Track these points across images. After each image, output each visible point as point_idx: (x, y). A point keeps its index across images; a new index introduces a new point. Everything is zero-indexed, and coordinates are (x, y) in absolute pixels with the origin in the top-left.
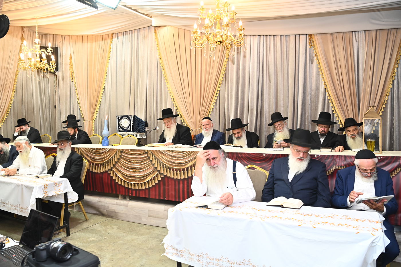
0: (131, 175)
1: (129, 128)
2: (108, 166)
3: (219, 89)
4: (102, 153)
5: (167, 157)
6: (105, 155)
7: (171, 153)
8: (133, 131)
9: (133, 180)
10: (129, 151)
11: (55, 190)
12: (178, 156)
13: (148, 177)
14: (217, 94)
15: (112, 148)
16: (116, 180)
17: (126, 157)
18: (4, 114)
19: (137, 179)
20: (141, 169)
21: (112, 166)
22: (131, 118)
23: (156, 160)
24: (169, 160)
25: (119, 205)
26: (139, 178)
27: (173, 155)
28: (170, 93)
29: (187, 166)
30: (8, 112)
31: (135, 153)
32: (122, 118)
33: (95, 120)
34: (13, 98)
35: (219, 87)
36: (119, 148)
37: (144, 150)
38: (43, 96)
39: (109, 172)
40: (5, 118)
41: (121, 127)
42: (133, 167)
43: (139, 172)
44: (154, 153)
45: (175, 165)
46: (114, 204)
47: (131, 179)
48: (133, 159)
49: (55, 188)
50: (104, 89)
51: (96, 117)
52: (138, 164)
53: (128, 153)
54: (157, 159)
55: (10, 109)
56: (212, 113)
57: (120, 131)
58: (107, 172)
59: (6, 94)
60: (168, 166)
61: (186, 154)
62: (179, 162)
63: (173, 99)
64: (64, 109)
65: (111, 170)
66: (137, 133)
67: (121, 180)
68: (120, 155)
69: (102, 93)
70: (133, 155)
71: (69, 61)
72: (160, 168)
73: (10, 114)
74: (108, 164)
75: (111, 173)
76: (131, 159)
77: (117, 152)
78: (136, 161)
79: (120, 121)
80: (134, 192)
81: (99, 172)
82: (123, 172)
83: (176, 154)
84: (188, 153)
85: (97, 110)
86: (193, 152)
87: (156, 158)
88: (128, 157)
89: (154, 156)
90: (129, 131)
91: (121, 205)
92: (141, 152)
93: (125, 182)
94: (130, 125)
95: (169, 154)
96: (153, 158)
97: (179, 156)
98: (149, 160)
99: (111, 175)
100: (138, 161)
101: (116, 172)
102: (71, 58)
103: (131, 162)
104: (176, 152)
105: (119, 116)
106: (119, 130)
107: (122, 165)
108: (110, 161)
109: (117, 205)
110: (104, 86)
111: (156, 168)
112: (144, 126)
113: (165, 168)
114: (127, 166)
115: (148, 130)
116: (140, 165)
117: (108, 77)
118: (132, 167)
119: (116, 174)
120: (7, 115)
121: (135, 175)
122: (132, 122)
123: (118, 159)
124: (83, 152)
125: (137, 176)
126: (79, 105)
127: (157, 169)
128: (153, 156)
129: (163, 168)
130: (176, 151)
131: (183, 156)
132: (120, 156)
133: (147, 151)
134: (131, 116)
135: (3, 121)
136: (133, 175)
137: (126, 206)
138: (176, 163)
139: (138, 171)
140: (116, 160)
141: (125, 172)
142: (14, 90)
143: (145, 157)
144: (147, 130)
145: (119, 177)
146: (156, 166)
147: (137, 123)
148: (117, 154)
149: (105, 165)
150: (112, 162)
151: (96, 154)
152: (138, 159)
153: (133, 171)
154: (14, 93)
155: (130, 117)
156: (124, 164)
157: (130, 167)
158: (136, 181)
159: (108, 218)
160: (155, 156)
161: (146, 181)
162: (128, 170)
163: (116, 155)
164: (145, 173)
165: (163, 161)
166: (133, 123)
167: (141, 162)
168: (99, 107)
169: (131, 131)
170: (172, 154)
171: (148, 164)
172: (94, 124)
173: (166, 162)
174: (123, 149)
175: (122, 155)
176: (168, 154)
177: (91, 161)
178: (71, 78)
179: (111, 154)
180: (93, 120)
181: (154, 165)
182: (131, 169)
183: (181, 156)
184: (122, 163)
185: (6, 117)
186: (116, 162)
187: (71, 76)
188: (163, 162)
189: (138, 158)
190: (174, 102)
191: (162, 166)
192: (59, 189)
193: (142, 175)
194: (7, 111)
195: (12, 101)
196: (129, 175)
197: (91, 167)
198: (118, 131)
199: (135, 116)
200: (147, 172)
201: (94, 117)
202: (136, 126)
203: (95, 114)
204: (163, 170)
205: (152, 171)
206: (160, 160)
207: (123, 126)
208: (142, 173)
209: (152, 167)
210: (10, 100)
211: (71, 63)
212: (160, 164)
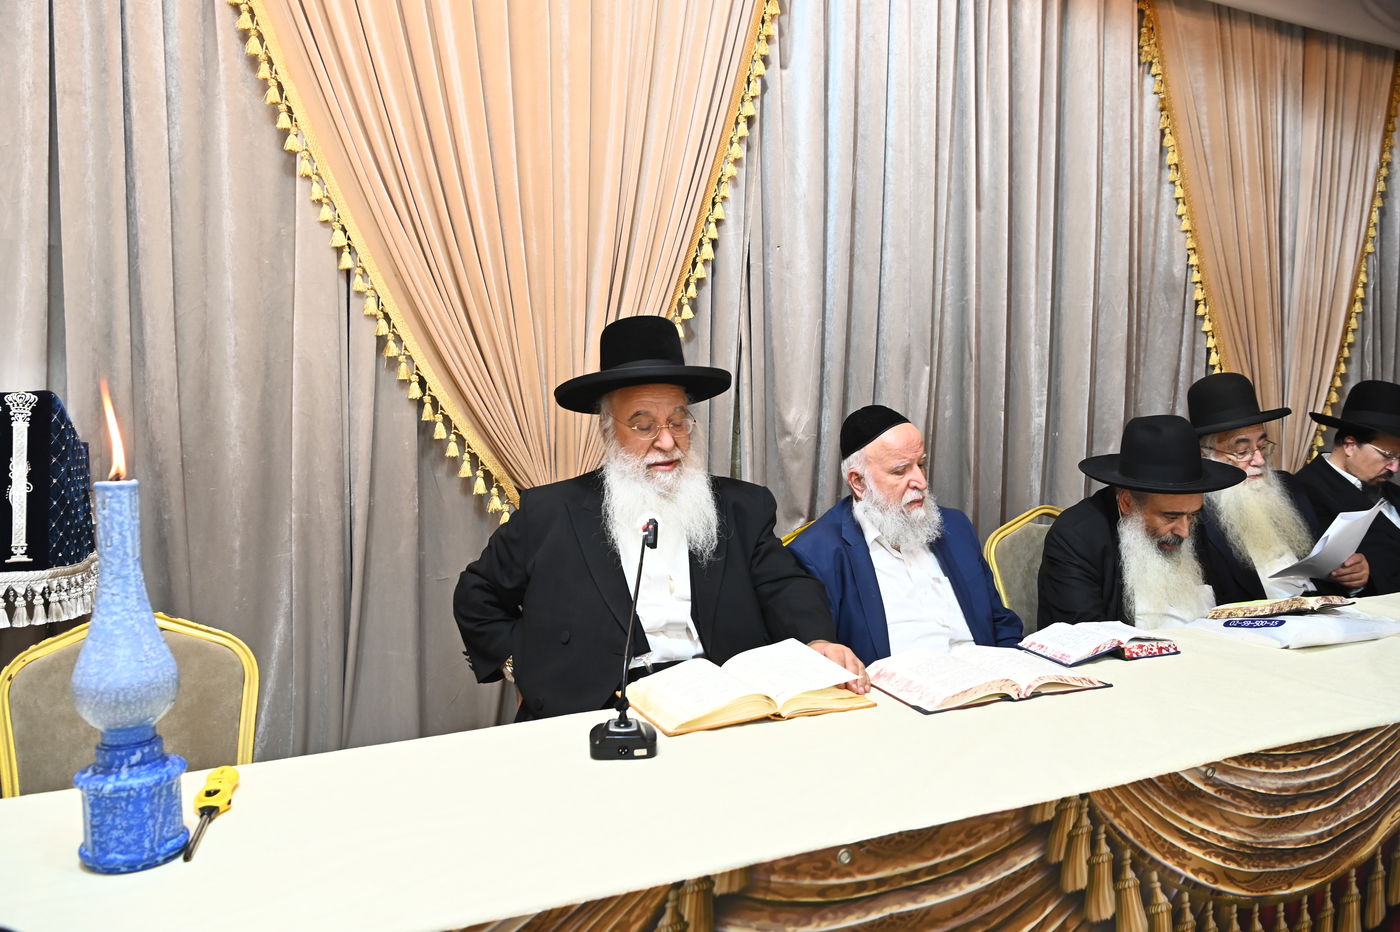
5: (1229, 822)
7: (1263, 769)
8: (40, 559)
12: (1309, 785)
24: (1247, 839)
27: (1280, 783)
29: (1365, 852)
37: (1027, 811)
45: (1285, 867)
54: (1141, 863)
61: (1370, 756)
62: (1320, 836)
87: (1128, 854)
89: (1105, 849)
92: (984, 841)
95: (1243, 783)
96: (1092, 867)
97: (1321, 783)
104: (1296, 758)
128: (1094, 845)
130: (1299, 745)
133: (1049, 815)
138: (1293, 854)
165: (1199, 866)
169: (19, 556)
170: (1273, 781)
173: (1225, 872)
176: (1236, 792)
183: (1332, 779)
188: (1201, 879)
206: (1169, 863)
212: (1176, 902)
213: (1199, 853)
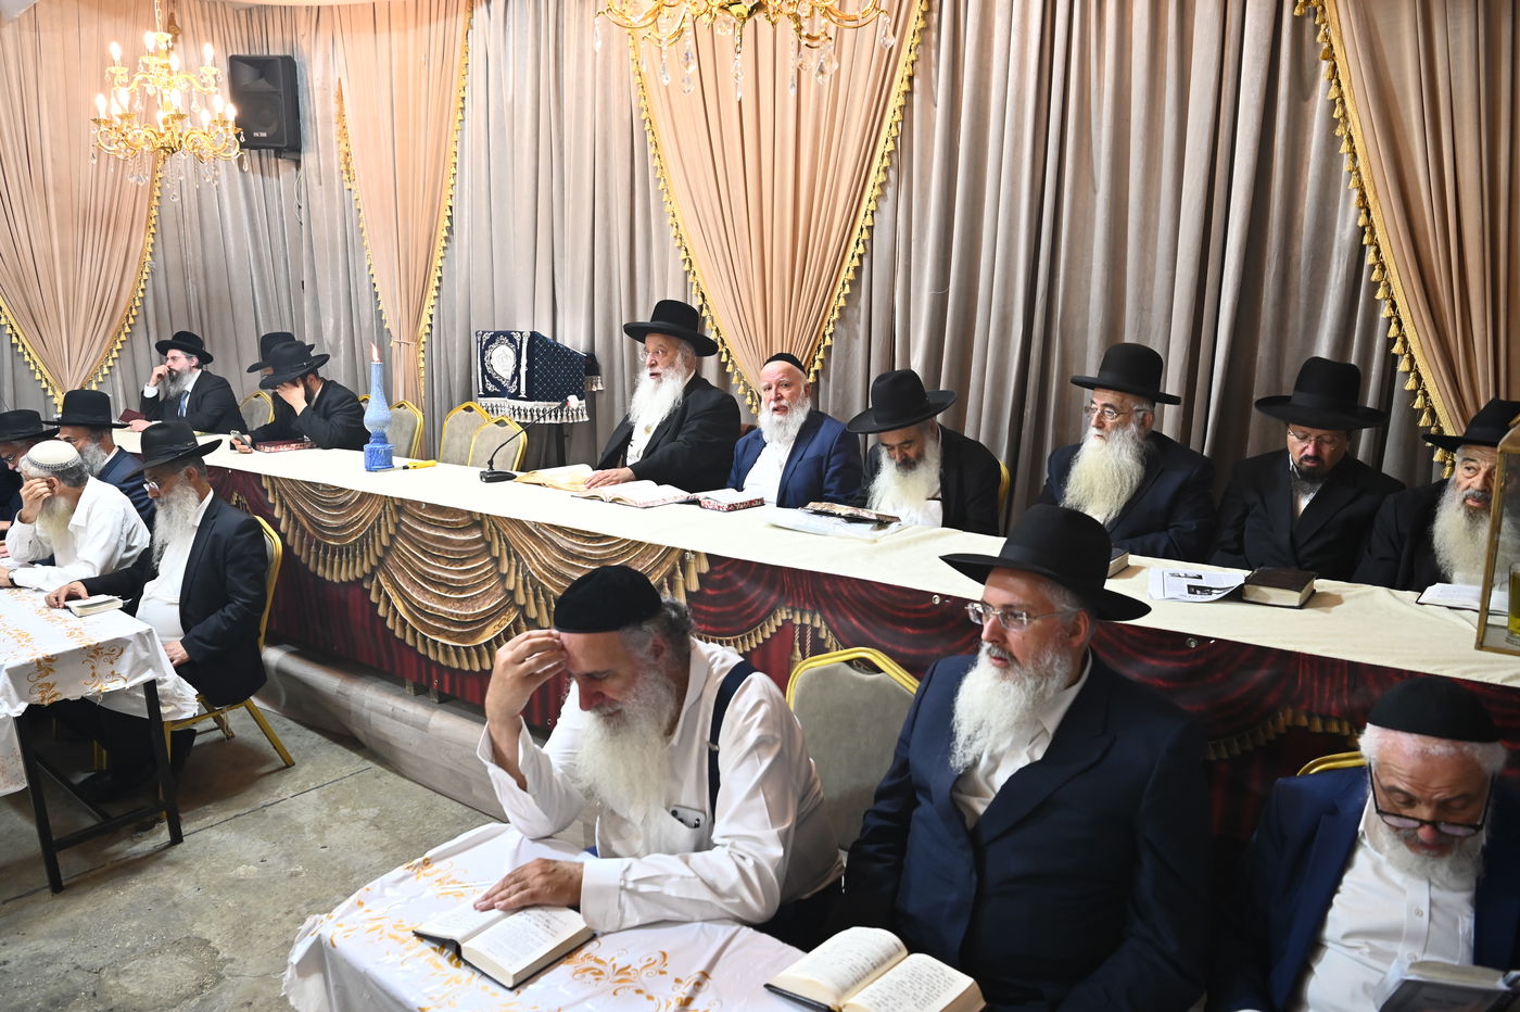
0: (432, 609)
1: (515, 382)
2: (362, 559)
3: (869, 222)
4: (341, 506)
5: (548, 554)
6: (349, 514)
7: (562, 536)
8: (530, 398)
9: (439, 632)
10: (421, 510)
11: (94, 675)
12: (585, 553)
13: (486, 626)
14: (861, 245)
15: (369, 491)
16: (386, 618)
17: (416, 531)
18: (119, 317)
19: (453, 629)
20: (462, 590)
21: (374, 562)
22: (521, 342)
23: (514, 559)
24: (554, 566)
25: (400, 719)
26: (459, 627)
27: (569, 546)
28: (676, 237)
30: (134, 312)
31: (442, 522)
32: (492, 340)
33: (424, 339)
34: (148, 258)
35: (869, 212)
36: (389, 495)
37: (470, 513)
38: (265, 244)
39: (366, 586)
40: (126, 334)
41: (490, 376)
42: (440, 577)
43: (459, 600)
44: (505, 529)
46: (386, 714)
47: (431, 623)
48: (438, 543)
49: (93, 668)
50: (450, 218)
51: (428, 330)
52: (453, 568)
53: (421, 516)
54: (516, 554)
55: (143, 299)
56: (838, 327)
57: (487, 394)
58: (359, 581)
59: (122, 243)
60: (551, 593)
61: (616, 551)
63: (690, 262)
64: (330, 293)
65: (371, 576)
66: (546, 403)
67: (404, 622)
68: (396, 520)
69: (445, 234)
70: (437, 527)
71: (334, 108)
72: (526, 594)
73: (141, 320)
74: (362, 553)
75: (370, 590)
76: (432, 541)
77: (384, 508)
78: (447, 551)
79: (488, 353)
80: (447, 677)
81: (336, 581)
82: (409, 591)
83: (578, 545)
84: (622, 549)
85: (430, 301)
86: (641, 544)
87: (511, 549)
88: (421, 533)
89: (503, 543)
90: (516, 396)
91: (406, 723)
92: (460, 519)
93: (414, 632)
94: (517, 373)
95: (554, 539)
96: (500, 550)
97: (590, 555)
98: (490, 554)
99: (373, 598)
100: (452, 553)
101: (388, 589)
102: (340, 97)
103: (433, 557)
104: (577, 537)
105: (484, 333)
106: (485, 389)
107: (405, 562)
108: (367, 540)
109: (393, 717)
110: (451, 208)
111: (511, 594)
112: (581, 376)
113: (542, 598)
114: (421, 569)
115: (600, 388)
116: (460, 572)
117: (462, 171)
118: (434, 576)
119: (386, 594)
120: (131, 321)
121: (446, 613)
122: (524, 361)
123: (392, 538)
124: (287, 494)
125: (452, 614)
126: (373, 281)
127: (513, 599)
128: (500, 539)
129: (536, 597)
130: (577, 530)
131: (604, 555)
132: (397, 526)
133: (479, 519)
134: (521, 333)
135: (119, 346)
136: (438, 610)
137: (422, 727)
139: (452, 596)
140: (385, 542)
141: (414, 595)
142: (153, 230)
143: (476, 541)
144: (594, 389)
145: (396, 611)
146: (511, 585)
147: (545, 364)
148: (385, 518)
149: (355, 556)
150: (374, 546)
151: (324, 507)
152: (454, 546)
153: (437, 592)
154: (151, 240)
155: (517, 337)
156: (410, 560)
157: (429, 574)
158: (449, 638)
159: (369, 764)
160: (508, 544)
161: (482, 640)
162: (423, 587)
163: (383, 519)
164: (477, 611)
165: (534, 567)
166: (527, 365)
167: (463, 562)
168: (438, 288)
169: (523, 395)
170: (565, 543)
171: (486, 573)
172: (422, 355)
173: (545, 576)
174: (401, 499)
175: (401, 521)
176: (551, 542)
177: (311, 531)
178: (345, 176)
179: (367, 513)
180: (417, 341)
181: (503, 578)
182: (432, 583)
183: (595, 555)
184: (403, 553)
185: (127, 330)
186: (386, 550)
187: (343, 167)
188: (534, 573)
189: (452, 540)
190: (694, 274)
191: (530, 588)
192: (113, 673)
193: (466, 616)
194: (131, 308)
195: (147, 270)
196: (427, 607)
197: (312, 558)
198: (481, 393)
199: (534, 336)
200: (483, 604)
201: (424, 328)
202: (541, 376)
203: (425, 320)
204: (537, 606)
205: (497, 605)
206: (526, 562)
207: (497, 375)
208: (467, 607)
209: (497, 589)
210: (139, 267)
211: (341, 115)
212: (525, 578)
213: (535, 562)
